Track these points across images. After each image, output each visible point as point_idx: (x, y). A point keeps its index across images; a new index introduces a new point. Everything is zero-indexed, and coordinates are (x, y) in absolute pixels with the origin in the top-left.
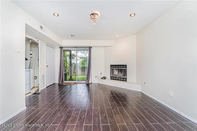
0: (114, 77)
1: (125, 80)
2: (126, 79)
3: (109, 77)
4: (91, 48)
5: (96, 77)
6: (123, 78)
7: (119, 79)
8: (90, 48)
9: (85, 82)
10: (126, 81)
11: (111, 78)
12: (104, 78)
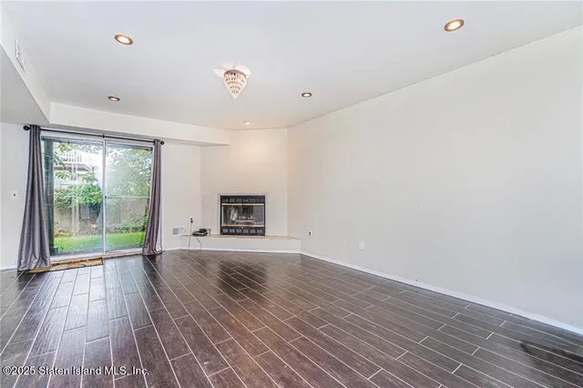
0: (232, 228)
1: (260, 232)
2: (263, 229)
3: (215, 230)
4: (162, 143)
5: (176, 231)
6: (256, 228)
7: (245, 231)
8: (158, 143)
9: (141, 249)
10: (263, 234)
11: (221, 231)
12: (203, 232)
